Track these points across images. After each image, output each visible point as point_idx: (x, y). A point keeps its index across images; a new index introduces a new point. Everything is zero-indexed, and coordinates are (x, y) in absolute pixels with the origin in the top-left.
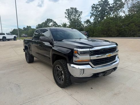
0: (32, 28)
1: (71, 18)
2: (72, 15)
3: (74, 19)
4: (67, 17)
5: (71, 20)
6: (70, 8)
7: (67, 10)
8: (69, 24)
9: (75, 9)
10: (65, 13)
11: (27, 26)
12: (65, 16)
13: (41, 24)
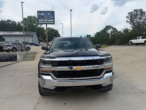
0: (91, 36)
1: (135, 22)
2: (136, 18)
3: (138, 23)
4: (129, 21)
5: (134, 24)
6: (133, 11)
7: (129, 13)
8: (131, 29)
9: (141, 10)
10: (127, 17)
11: (87, 35)
12: (127, 21)
13: (100, 32)
